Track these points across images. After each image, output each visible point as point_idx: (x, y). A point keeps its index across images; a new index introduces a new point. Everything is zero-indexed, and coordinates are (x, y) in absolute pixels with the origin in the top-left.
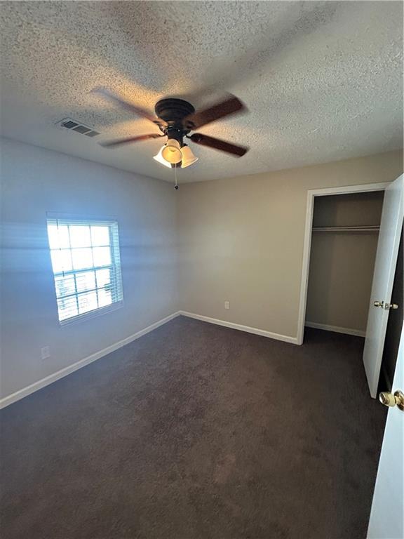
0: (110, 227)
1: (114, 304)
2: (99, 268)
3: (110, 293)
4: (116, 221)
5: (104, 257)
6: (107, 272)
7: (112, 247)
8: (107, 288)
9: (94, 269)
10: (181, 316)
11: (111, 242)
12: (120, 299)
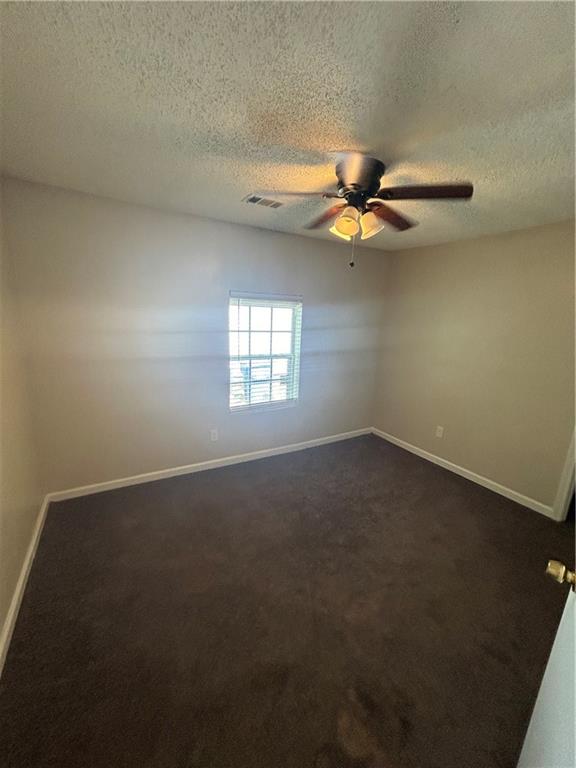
0: (294, 310)
1: (289, 400)
2: (276, 357)
3: (285, 387)
4: (301, 301)
5: (283, 344)
6: (284, 362)
7: (293, 332)
8: (284, 380)
9: (271, 357)
10: (372, 434)
11: (294, 328)
12: (295, 396)
